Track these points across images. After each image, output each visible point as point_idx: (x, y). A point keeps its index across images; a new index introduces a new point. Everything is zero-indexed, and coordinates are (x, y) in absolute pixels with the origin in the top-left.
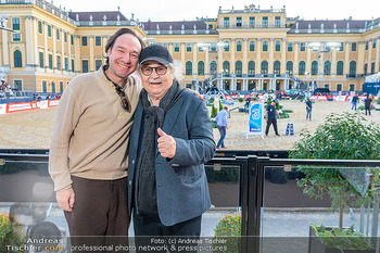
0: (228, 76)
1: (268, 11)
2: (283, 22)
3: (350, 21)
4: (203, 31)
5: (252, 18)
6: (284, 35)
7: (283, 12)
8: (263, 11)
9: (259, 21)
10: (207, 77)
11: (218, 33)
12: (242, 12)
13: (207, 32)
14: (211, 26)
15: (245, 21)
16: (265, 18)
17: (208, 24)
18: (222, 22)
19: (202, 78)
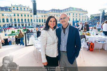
0: (16, 22)
1: (25, 7)
2: (29, 10)
3: (44, 11)
4: (7, 10)
5: (21, 8)
6: (29, 13)
7: (29, 7)
8: (24, 7)
9: (23, 9)
10: (10, 23)
11: (11, 11)
12: (18, 6)
13: (8, 11)
14: (9, 9)
15: (19, 8)
16: (24, 8)
17: (8, 8)
18: (12, 8)
19: (8, 23)
